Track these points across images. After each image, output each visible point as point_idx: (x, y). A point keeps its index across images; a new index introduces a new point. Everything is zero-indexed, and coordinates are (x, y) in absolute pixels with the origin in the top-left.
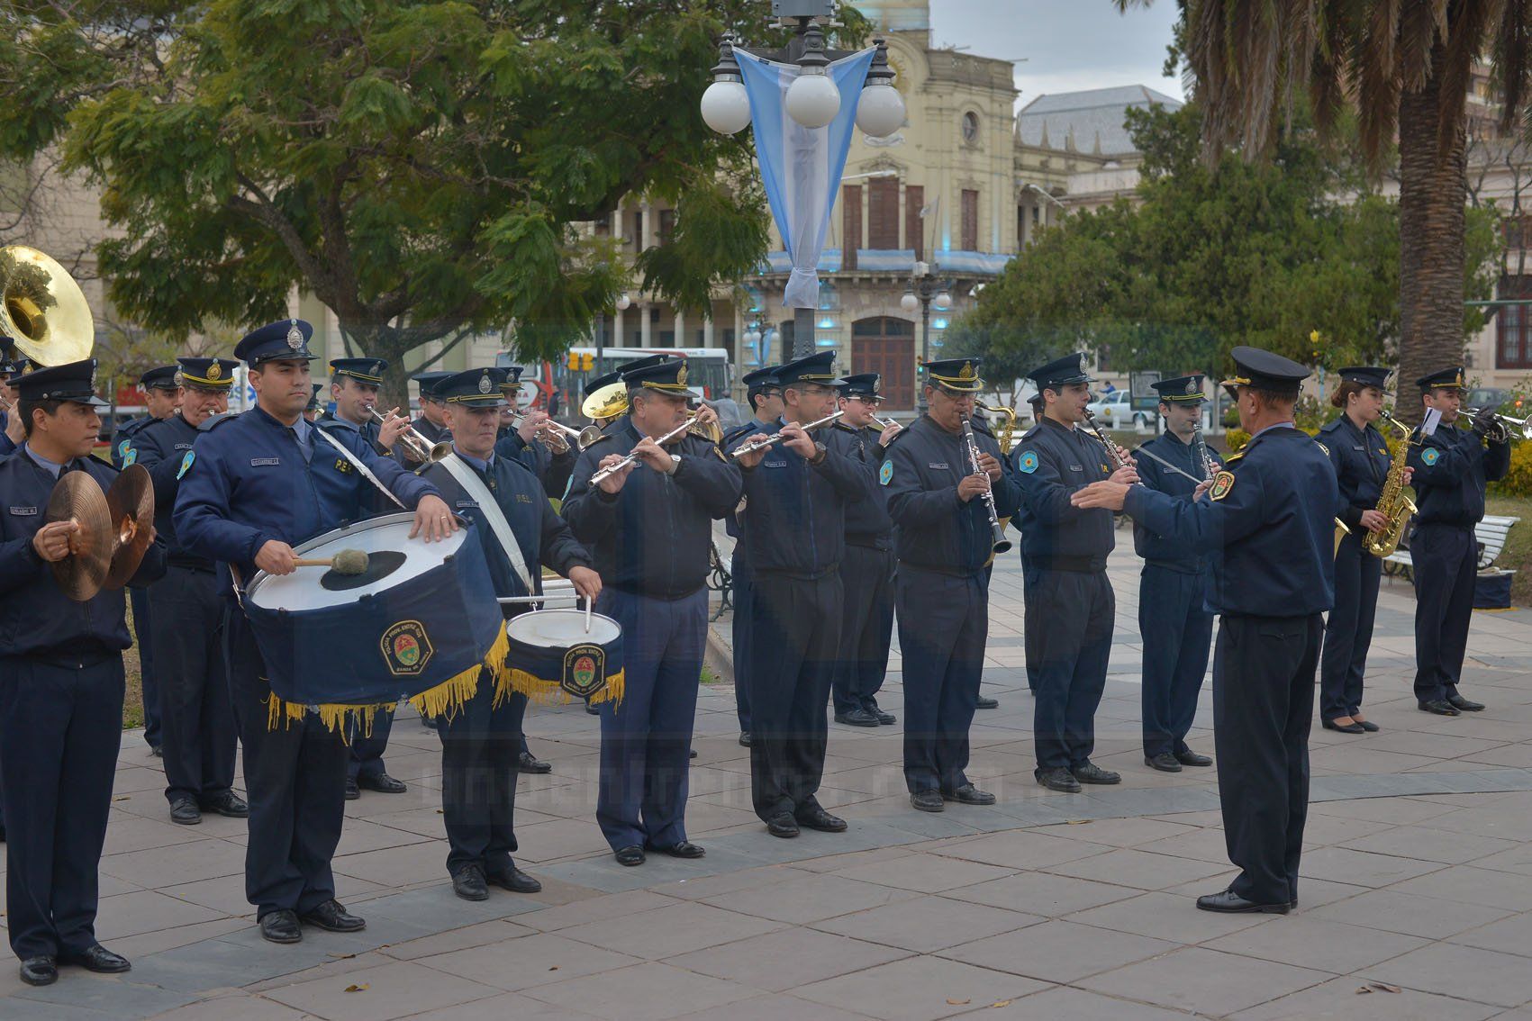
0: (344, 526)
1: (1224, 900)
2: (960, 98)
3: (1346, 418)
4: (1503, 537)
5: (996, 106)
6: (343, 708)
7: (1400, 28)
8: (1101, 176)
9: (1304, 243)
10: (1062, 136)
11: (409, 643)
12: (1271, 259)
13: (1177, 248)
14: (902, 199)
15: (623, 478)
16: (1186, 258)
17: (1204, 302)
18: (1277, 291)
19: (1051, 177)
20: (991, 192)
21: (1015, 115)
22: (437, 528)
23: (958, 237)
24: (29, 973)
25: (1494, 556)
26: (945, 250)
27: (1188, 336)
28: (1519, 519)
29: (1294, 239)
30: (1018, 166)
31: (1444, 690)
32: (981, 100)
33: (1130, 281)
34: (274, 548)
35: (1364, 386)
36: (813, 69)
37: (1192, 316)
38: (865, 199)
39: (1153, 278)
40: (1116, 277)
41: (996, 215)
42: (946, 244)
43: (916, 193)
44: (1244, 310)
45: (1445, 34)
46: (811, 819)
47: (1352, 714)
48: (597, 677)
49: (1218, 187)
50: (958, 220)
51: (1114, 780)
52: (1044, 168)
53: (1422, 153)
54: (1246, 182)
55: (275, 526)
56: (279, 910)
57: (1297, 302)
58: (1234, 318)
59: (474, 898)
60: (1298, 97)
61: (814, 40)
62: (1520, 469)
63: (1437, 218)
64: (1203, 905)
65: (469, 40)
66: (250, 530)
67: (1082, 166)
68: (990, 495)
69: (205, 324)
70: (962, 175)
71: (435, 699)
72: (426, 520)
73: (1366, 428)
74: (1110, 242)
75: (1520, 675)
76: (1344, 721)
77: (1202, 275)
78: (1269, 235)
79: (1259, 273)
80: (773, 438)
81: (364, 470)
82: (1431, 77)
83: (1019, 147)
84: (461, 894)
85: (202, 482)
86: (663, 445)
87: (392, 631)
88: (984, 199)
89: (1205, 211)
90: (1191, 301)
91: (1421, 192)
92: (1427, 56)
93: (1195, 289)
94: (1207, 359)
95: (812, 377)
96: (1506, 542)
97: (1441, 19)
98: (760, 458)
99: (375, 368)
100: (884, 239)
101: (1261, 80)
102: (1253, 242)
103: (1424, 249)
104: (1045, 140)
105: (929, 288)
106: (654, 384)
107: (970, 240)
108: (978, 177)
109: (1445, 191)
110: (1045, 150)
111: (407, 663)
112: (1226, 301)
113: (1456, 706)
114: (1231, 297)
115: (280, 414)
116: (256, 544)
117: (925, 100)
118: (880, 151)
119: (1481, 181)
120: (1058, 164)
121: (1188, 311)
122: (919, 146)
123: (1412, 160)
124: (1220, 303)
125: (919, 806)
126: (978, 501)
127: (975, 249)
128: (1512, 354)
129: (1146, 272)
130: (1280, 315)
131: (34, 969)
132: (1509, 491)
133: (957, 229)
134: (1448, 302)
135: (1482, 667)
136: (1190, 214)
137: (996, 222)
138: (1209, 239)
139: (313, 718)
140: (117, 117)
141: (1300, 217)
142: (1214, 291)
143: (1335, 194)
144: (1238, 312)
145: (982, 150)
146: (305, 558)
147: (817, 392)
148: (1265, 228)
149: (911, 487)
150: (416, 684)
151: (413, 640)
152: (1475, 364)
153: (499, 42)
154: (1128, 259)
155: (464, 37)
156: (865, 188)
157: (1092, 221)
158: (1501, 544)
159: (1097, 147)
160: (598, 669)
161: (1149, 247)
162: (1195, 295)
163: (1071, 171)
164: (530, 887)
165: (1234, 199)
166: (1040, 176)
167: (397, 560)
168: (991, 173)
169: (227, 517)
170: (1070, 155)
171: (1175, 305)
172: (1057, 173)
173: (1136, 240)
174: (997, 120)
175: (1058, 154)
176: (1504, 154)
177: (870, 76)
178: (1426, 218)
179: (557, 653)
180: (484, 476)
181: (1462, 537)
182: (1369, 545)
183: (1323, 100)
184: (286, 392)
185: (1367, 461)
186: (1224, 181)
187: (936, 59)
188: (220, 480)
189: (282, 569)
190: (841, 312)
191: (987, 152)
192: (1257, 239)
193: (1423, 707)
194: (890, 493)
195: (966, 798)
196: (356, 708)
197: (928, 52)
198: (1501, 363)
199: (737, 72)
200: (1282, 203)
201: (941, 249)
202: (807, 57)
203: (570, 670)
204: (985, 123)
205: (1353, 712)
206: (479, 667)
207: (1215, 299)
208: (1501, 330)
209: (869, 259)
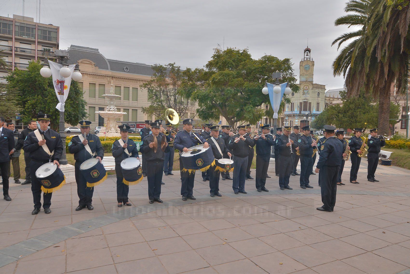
0: (195, 146)
1: (321, 209)
2: (317, 90)
3: (355, 136)
4: (390, 155)
5: (322, 91)
6: (191, 170)
7: (379, 78)
8: (337, 101)
9: (367, 110)
10: (332, 95)
11: (200, 162)
12: (361, 113)
13: (346, 111)
14: (308, 104)
15: (238, 141)
16: (348, 113)
17: (350, 119)
18: (362, 117)
19: (330, 101)
20: (321, 103)
21: (325, 93)
22: (206, 147)
23: (316, 109)
24: (150, 202)
25: (388, 158)
26: (314, 111)
27: (348, 124)
28: (393, 152)
29: (365, 110)
30: (325, 100)
31: (372, 178)
32: (320, 90)
33: (339, 115)
34: (185, 149)
35: (358, 131)
36: (277, 85)
37: (348, 121)
38: (303, 104)
39: (342, 115)
40: (336, 115)
41: (322, 106)
42: (314, 110)
43: (310, 103)
44: (357, 120)
45: (387, 79)
46: (263, 189)
47: (355, 181)
48: (230, 169)
49: (353, 102)
50: (316, 107)
51: (312, 188)
52: (329, 100)
53: (383, 97)
54: (358, 102)
55: (186, 146)
56: (184, 196)
57: (365, 119)
58: (355, 121)
59: (212, 197)
60: (363, 89)
61: (278, 81)
62: (396, 144)
63: (385, 106)
64: (318, 209)
65: (242, 83)
66: (183, 146)
67: (335, 99)
68: (291, 146)
69: (209, 119)
70: (317, 101)
71: (204, 169)
72: (205, 145)
73: (359, 138)
74: (336, 110)
75: (388, 176)
76: (354, 182)
77: (350, 115)
78: (361, 109)
79: (359, 115)
80: (260, 136)
81: (198, 139)
82: (384, 85)
83: (326, 97)
84: (211, 196)
85: (177, 139)
86: (244, 137)
87: (198, 160)
88: (320, 104)
89: (351, 106)
90: (348, 119)
91: (382, 102)
92: (384, 82)
93: (349, 117)
94: (350, 127)
95: (266, 128)
96: (391, 156)
97: (386, 76)
98: (258, 139)
99: (211, 125)
100: (305, 110)
101: (356, 86)
102: (358, 110)
103: (383, 111)
104: (330, 96)
105: (308, 116)
106: (242, 128)
107: (318, 110)
108: (319, 101)
109: (387, 102)
110: (330, 97)
111: (200, 164)
112: (354, 119)
113: (374, 181)
114: (355, 118)
115: (188, 131)
116: (183, 148)
117: (312, 91)
118: (305, 98)
119: (399, 101)
120: (331, 99)
121: (347, 120)
122: (311, 97)
123: (381, 98)
124: (353, 119)
125: (281, 189)
126: (289, 147)
127: (318, 111)
128: (403, 127)
129: (341, 114)
130: (362, 121)
131: (151, 201)
132: (394, 148)
133: (316, 108)
134: (386, 119)
135: (382, 175)
136: (349, 106)
137: (322, 107)
138: (351, 110)
139: (187, 171)
140: (197, 93)
141: (366, 107)
142: (352, 117)
143: (372, 103)
144: (355, 120)
145: (320, 97)
146: (190, 150)
147: (267, 130)
148: (360, 108)
149: (280, 144)
150: (201, 167)
151: (201, 161)
152: (397, 128)
153: (246, 83)
154: (339, 113)
155: (241, 83)
156: (303, 103)
157: (333, 107)
158: (390, 156)
159: (338, 97)
160: (230, 167)
161: (342, 111)
162: (349, 118)
163: (333, 100)
164: (220, 196)
165: (356, 104)
166: (329, 101)
167: (201, 150)
168: (321, 101)
169: (180, 144)
170: (333, 98)
171: (346, 119)
172: (331, 100)
173: (340, 110)
174: (322, 93)
175: (332, 98)
176: (403, 97)
177: (287, 86)
178: (383, 106)
179: (224, 165)
180: (216, 140)
181: (376, 155)
182: (358, 155)
183: (367, 89)
184: (188, 128)
185: (358, 142)
186: (354, 101)
187: (313, 85)
188: (179, 139)
189: (186, 151)
190: (299, 119)
191: (321, 98)
192: (359, 110)
193: (368, 180)
194: (277, 145)
195: (289, 188)
196: (193, 170)
197: (313, 84)
198: (401, 128)
199: (267, 86)
200: (363, 105)
201: (313, 111)
202: (276, 84)
203: (226, 167)
204: (321, 94)
205: (355, 180)
206: (210, 165)
207: (352, 118)
208: (402, 123)
209: (303, 112)
